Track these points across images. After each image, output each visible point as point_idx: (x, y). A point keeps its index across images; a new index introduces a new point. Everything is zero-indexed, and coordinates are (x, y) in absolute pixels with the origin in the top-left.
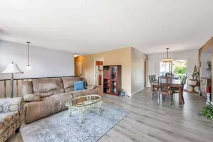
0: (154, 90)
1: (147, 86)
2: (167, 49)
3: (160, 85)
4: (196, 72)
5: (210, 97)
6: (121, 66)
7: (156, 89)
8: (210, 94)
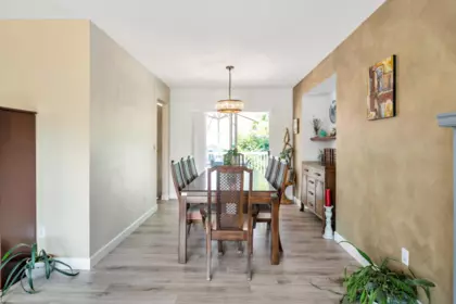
0: (190, 222)
1: (165, 197)
2: (230, 68)
3: (213, 199)
4: (288, 147)
5: (333, 218)
6: (32, 115)
7: (197, 215)
8: (333, 211)
